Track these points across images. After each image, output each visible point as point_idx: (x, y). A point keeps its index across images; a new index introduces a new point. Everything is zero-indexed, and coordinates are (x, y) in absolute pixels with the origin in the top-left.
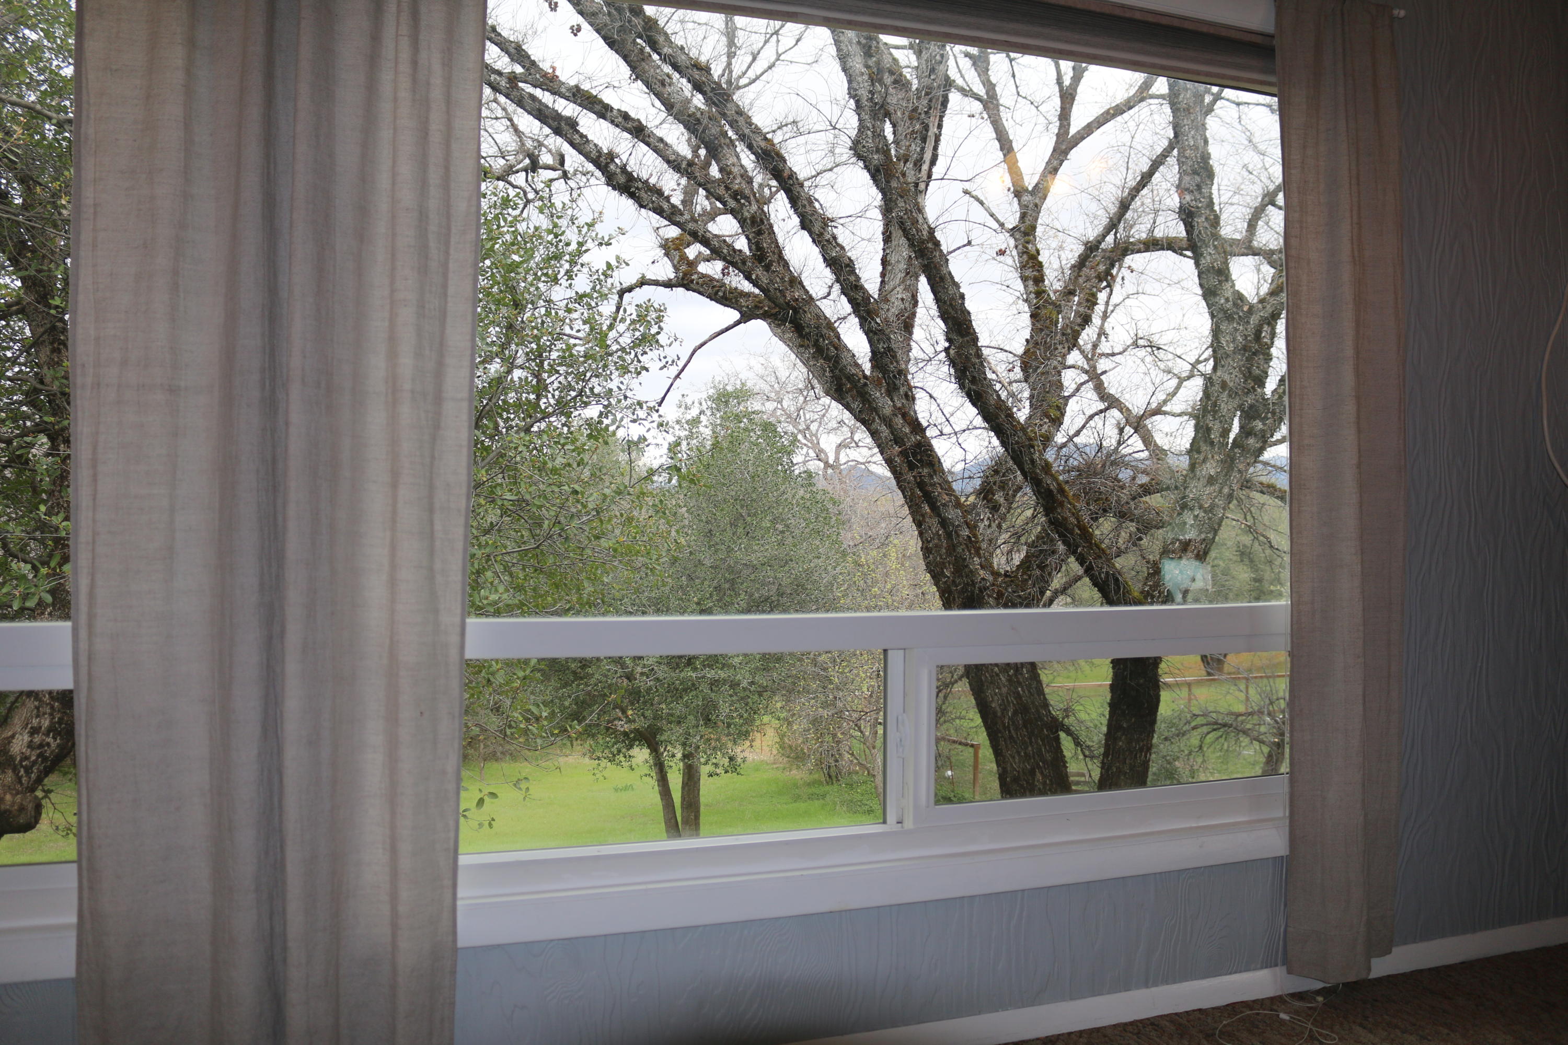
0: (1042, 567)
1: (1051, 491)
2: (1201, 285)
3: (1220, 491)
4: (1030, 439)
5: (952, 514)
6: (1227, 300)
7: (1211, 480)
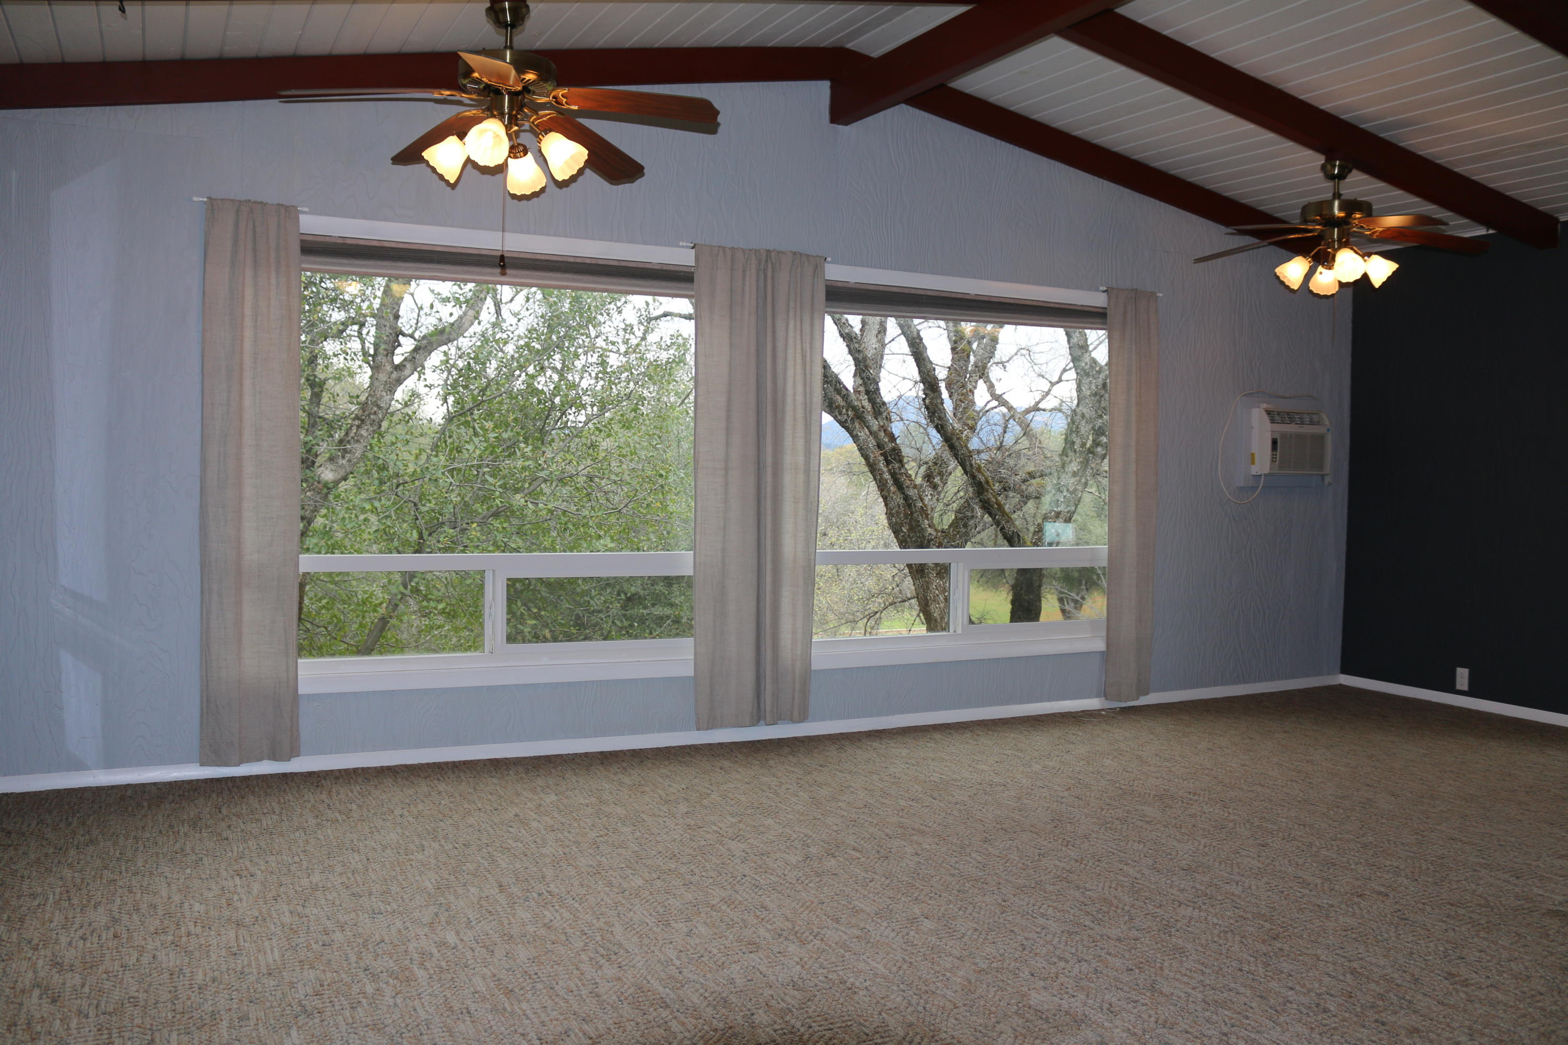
0: (965, 526)
1: (981, 482)
2: (1071, 354)
3: (1080, 481)
4: (970, 452)
5: (912, 492)
6: (1086, 364)
7: (1075, 474)
